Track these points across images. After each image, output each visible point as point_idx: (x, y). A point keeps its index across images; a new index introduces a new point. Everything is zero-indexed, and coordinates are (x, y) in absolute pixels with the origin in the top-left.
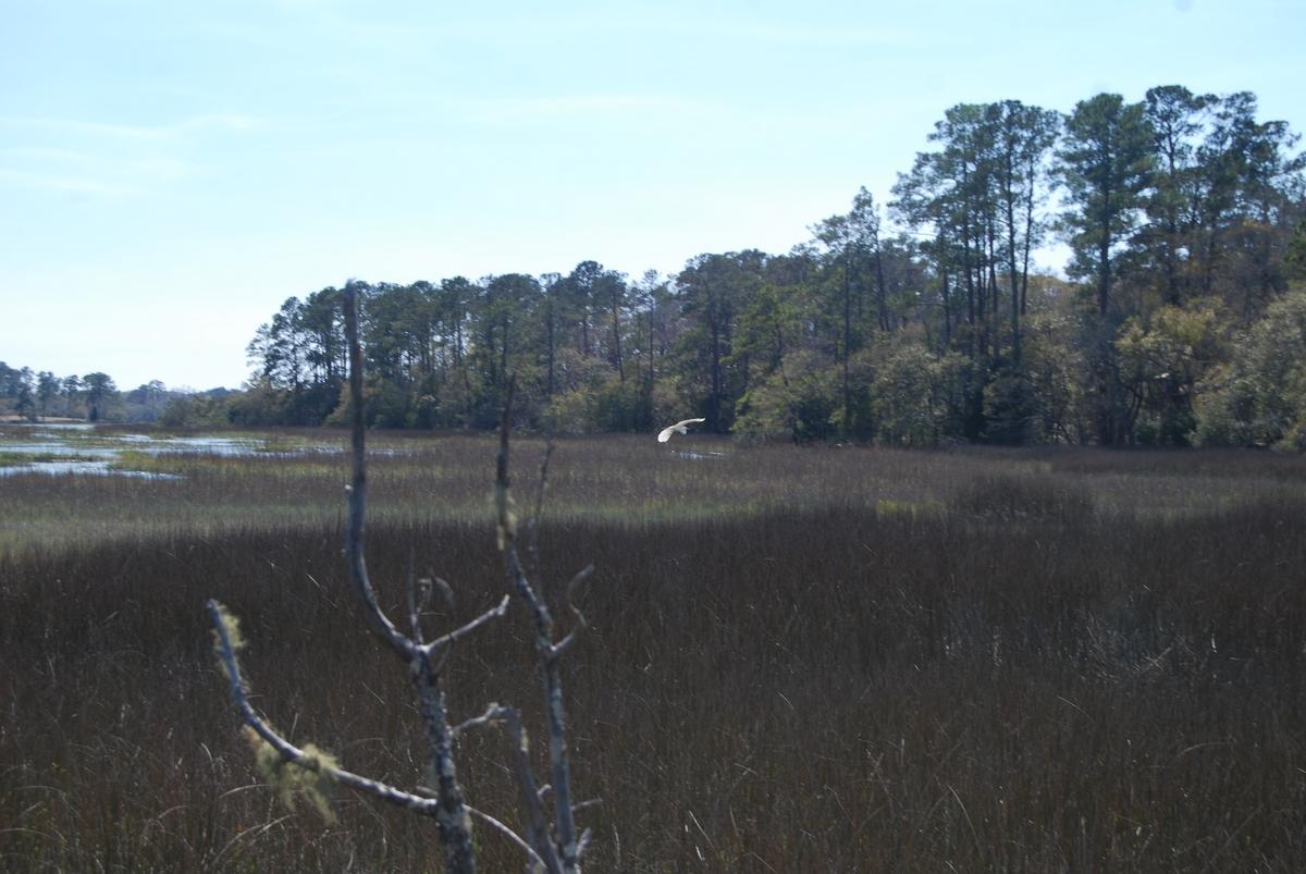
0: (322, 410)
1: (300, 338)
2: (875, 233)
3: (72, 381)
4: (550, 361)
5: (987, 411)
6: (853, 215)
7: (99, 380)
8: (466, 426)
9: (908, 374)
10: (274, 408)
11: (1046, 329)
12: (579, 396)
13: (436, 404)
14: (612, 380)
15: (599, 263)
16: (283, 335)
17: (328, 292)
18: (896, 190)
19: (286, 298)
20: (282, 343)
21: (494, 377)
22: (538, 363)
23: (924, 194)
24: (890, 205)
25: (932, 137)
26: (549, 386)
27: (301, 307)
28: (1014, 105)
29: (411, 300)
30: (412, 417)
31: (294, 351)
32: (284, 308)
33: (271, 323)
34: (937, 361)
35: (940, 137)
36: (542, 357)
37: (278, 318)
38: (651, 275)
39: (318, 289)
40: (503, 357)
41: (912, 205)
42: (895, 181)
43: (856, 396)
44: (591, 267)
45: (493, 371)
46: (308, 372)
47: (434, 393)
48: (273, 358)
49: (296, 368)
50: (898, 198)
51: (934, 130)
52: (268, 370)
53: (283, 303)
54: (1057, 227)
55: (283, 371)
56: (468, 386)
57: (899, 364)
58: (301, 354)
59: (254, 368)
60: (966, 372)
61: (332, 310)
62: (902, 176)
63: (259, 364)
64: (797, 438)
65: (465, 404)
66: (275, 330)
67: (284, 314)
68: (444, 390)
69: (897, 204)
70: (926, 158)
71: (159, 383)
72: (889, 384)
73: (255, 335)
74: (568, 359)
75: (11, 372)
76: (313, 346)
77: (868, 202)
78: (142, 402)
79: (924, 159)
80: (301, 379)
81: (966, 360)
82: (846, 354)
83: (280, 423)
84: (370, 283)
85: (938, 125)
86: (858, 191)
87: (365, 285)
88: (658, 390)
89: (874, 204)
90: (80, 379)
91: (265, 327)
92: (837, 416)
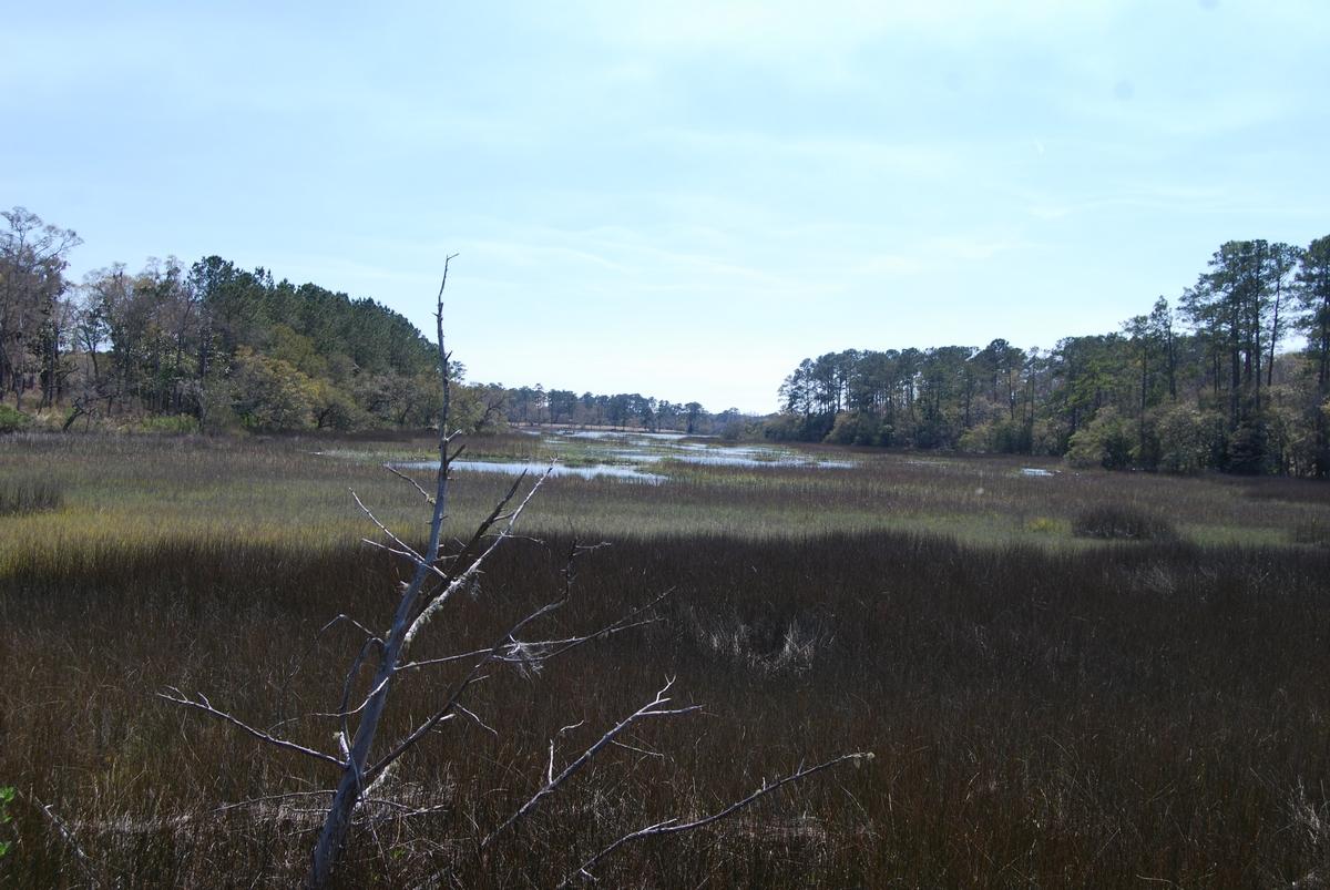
0: (824, 431)
1: (811, 384)
2: (1169, 327)
3: (678, 407)
4: (968, 404)
5: (1230, 451)
6: (1154, 316)
7: (695, 406)
8: (911, 446)
9: (1180, 424)
10: (794, 430)
11: (1279, 395)
12: (984, 428)
13: (893, 430)
14: (1006, 417)
15: (1007, 340)
16: (801, 383)
17: (831, 355)
18: (1183, 299)
19: (804, 358)
20: (800, 388)
21: (931, 414)
22: (960, 406)
23: (1202, 302)
24: (1179, 309)
25: (1211, 263)
26: (968, 421)
27: (813, 365)
28: (1261, 243)
29: (882, 362)
30: (877, 438)
31: (807, 393)
32: (802, 365)
33: (793, 374)
34: (1200, 416)
35: (1217, 263)
36: (963, 402)
37: (798, 372)
38: (1035, 349)
39: (824, 353)
40: (937, 401)
41: (1196, 309)
42: (1182, 293)
43: (1147, 436)
44: (1000, 343)
45: (930, 410)
46: (815, 407)
47: (891, 423)
48: (794, 397)
49: (808, 404)
50: (1185, 304)
51: (1213, 259)
52: (791, 405)
53: (801, 362)
54: (1296, 325)
55: (800, 406)
56: (914, 420)
57: (1173, 417)
58: (812, 395)
59: (782, 403)
60: (1220, 424)
61: (832, 368)
62: (1187, 290)
63: (786, 401)
64: (1105, 464)
65: (911, 431)
66: (795, 381)
67: (802, 369)
68: (899, 421)
69: (1185, 308)
70: (1206, 277)
71: (736, 409)
72: (1166, 430)
73: (783, 382)
74: (979, 403)
75: (643, 400)
76: (819, 390)
77: (1164, 307)
78: (724, 421)
79: (1206, 278)
80: (811, 411)
81: (1219, 415)
82: (1143, 408)
83: (797, 440)
84: (858, 350)
85: (1215, 255)
86: (1158, 299)
87: (855, 352)
88: (1036, 426)
89: (1168, 308)
90: (683, 407)
91: (790, 377)
92: (1134, 451)
